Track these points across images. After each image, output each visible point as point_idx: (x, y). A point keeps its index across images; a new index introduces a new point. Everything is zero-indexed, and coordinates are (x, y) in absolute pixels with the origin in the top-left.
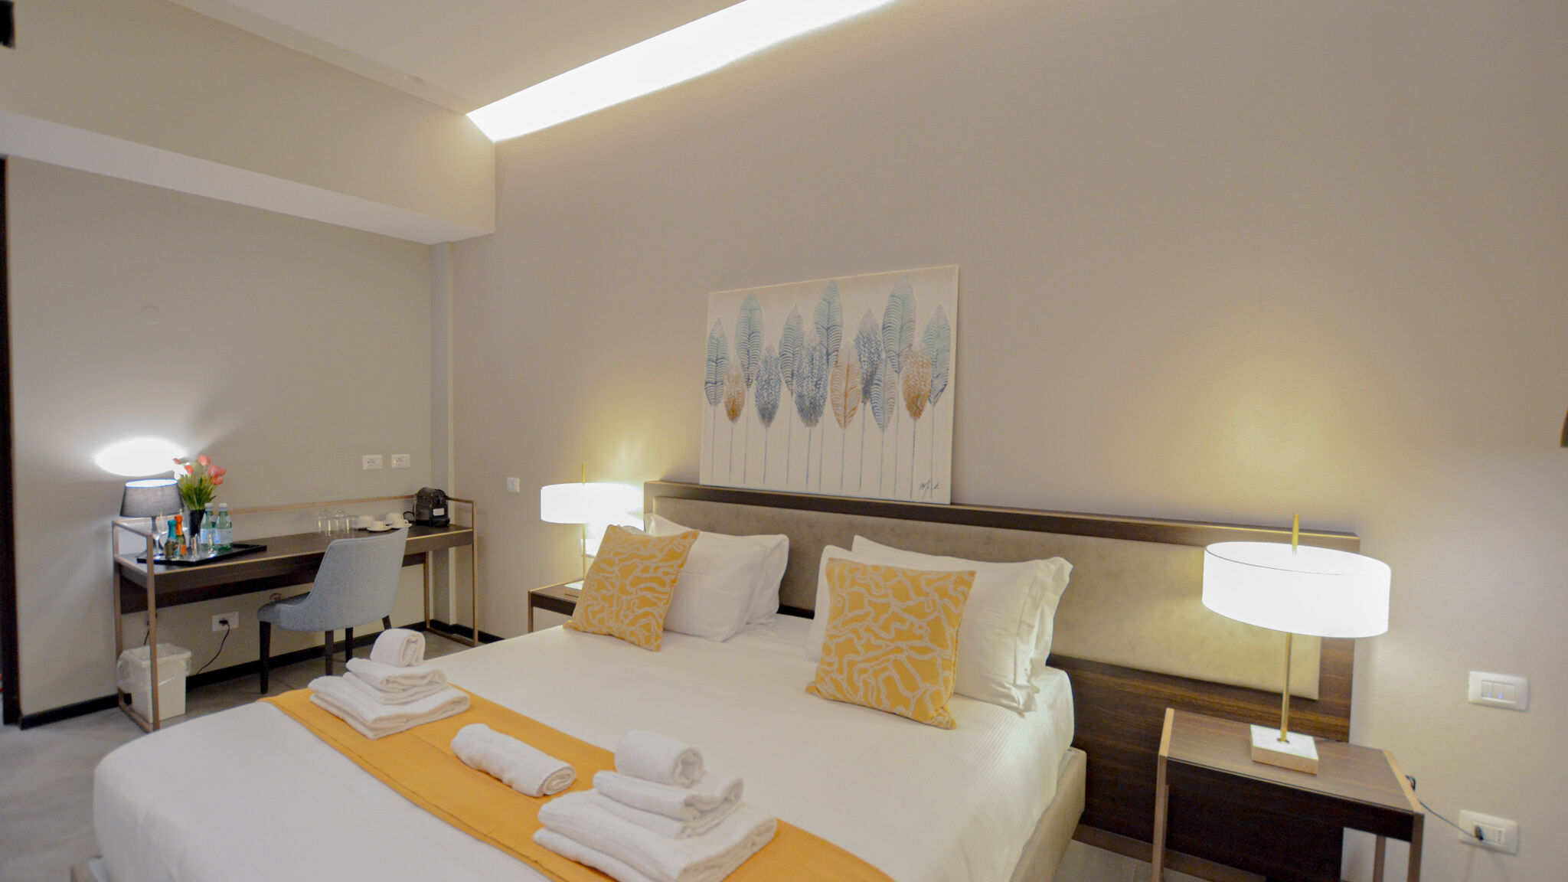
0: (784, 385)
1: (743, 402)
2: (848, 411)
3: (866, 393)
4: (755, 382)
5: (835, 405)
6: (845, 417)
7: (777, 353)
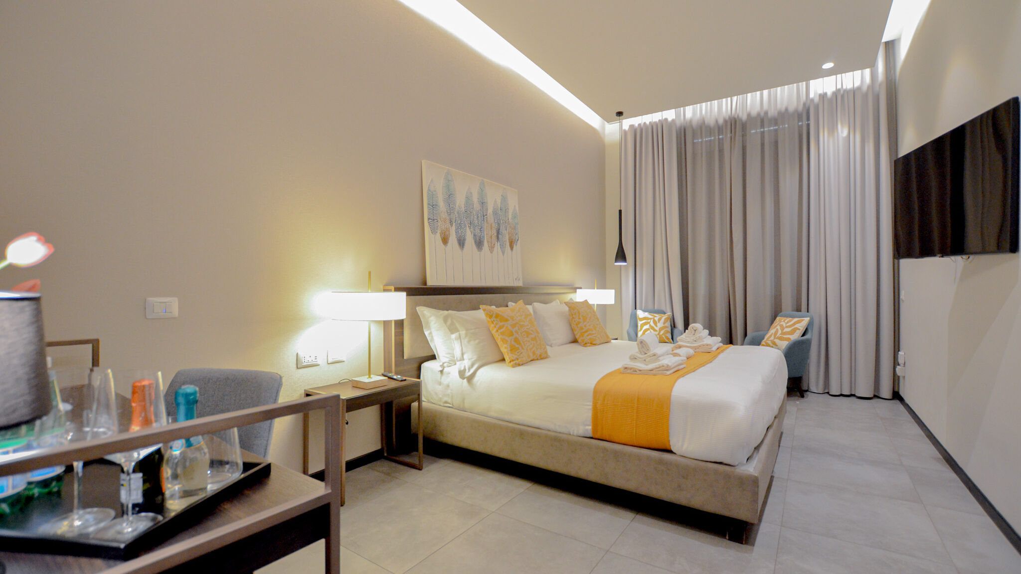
0: (468, 228)
1: (449, 234)
2: (492, 245)
3: (498, 238)
4: (454, 224)
5: (488, 242)
6: (492, 248)
7: (463, 209)
